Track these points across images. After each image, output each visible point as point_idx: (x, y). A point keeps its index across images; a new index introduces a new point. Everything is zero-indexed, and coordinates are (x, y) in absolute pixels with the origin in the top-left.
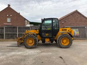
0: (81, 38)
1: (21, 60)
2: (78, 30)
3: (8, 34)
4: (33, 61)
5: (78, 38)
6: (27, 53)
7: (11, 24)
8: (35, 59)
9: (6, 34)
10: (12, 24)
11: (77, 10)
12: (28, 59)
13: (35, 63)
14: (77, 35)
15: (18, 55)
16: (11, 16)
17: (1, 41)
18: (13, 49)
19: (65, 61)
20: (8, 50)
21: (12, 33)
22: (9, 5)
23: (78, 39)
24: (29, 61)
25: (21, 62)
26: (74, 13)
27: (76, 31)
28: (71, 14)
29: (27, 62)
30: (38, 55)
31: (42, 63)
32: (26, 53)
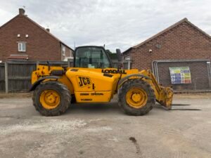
0: (197, 89)
1: (31, 145)
2: (188, 69)
3: (16, 81)
4: (58, 148)
5: (190, 91)
6: (51, 128)
7: (26, 56)
8: (66, 144)
9: (9, 80)
10: (31, 56)
11: (185, 19)
12: (49, 142)
13: (62, 153)
14: (186, 81)
15: (26, 132)
16: (27, 36)
17: (2, 98)
18: (19, 118)
19: (141, 149)
20: (8, 119)
21: (24, 78)
22: (22, 11)
23: (188, 93)
24: (48, 148)
25: (27, 150)
26: (178, 26)
27: (184, 72)
28: (171, 30)
29: (43, 151)
30: (75, 134)
31: (81, 153)
32: (49, 126)
